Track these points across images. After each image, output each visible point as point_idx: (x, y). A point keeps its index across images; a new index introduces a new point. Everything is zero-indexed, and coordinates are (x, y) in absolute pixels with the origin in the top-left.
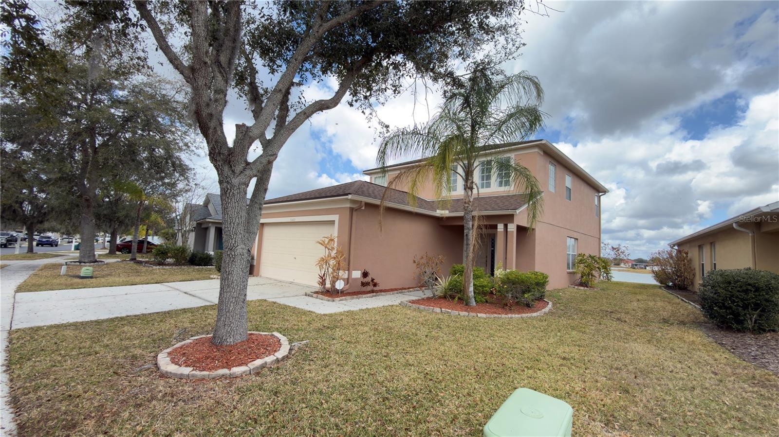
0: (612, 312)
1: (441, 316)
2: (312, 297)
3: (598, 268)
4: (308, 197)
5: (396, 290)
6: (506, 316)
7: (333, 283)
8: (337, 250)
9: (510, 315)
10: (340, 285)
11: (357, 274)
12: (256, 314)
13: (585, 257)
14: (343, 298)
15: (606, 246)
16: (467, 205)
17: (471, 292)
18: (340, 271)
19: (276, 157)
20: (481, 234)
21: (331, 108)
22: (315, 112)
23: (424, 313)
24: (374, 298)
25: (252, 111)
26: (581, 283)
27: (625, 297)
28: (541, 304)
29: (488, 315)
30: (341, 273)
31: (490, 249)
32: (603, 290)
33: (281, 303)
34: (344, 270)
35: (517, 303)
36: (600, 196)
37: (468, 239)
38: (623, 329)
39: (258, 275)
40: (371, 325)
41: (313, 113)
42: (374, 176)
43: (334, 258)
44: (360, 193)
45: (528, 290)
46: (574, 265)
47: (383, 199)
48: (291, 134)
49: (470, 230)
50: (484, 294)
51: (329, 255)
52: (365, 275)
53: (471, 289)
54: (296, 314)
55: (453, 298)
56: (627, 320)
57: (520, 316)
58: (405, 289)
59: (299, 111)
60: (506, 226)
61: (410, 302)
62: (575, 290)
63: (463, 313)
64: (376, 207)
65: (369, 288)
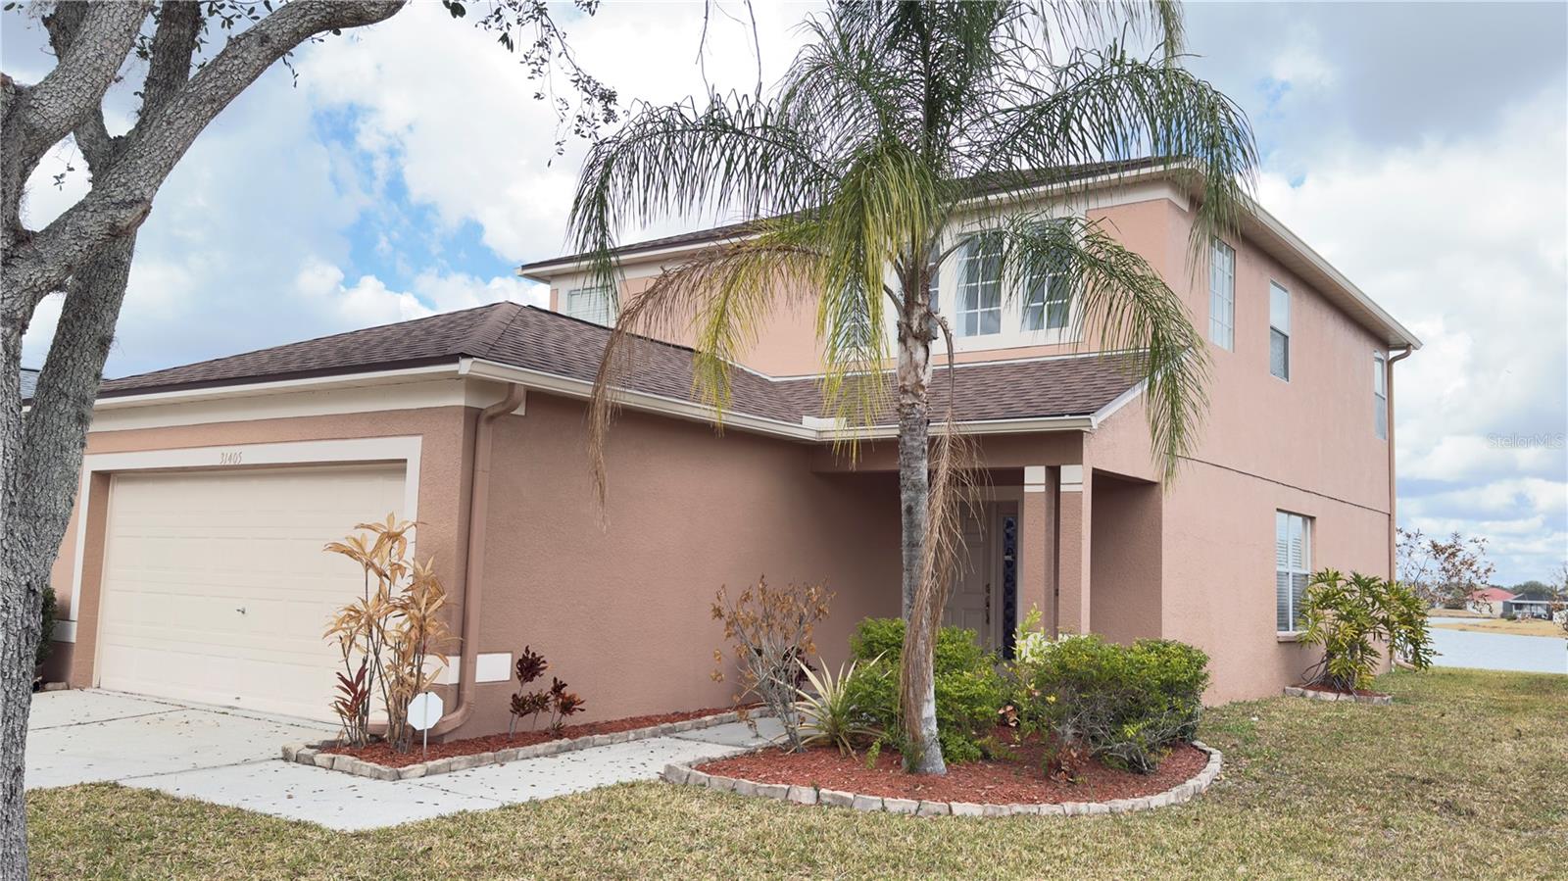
0: (1429, 782)
1: (814, 819)
2: (313, 764)
3: (1385, 622)
4: (293, 367)
5: (650, 721)
6: (1057, 809)
7: (399, 707)
8: (416, 575)
9: (1069, 806)
10: (425, 713)
11: (495, 668)
12: (74, 844)
13: (1340, 584)
14: (439, 762)
15: (1412, 541)
16: (908, 400)
17: (928, 720)
18: (428, 658)
19: (145, 213)
20: (964, 506)
21: (372, 22)
22: (310, 33)
23: (753, 809)
24: (562, 757)
25: (47, 22)
26: (1327, 676)
27: (1474, 726)
28: (1184, 760)
29: (990, 808)
30: (431, 664)
31: (998, 559)
32: (1404, 699)
33: (182, 794)
34: (444, 653)
35: (1097, 761)
36: (1390, 363)
37: (914, 526)
38: (1463, 842)
39: (85, 683)
40: (546, 867)
41: (298, 37)
42: (565, 286)
43: (404, 607)
44: (508, 352)
45: (1134, 710)
46: (1301, 613)
47: (600, 375)
48: (206, 121)
49: (919, 491)
50: (980, 726)
51: (382, 597)
52: (528, 667)
53: (930, 710)
54: (241, 836)
55: (862, 744)
56: (1476, 806)
57: (1105, 807)
58: (685, 716)
59: (242, 26)
60: (1054, 475)
61: (701, 767)
62: (1307, 705)
63: (898, 804)
64: (575, 407)
65: (546, 719)
